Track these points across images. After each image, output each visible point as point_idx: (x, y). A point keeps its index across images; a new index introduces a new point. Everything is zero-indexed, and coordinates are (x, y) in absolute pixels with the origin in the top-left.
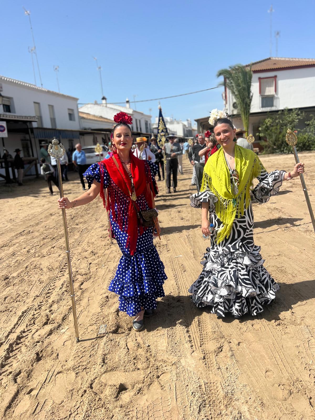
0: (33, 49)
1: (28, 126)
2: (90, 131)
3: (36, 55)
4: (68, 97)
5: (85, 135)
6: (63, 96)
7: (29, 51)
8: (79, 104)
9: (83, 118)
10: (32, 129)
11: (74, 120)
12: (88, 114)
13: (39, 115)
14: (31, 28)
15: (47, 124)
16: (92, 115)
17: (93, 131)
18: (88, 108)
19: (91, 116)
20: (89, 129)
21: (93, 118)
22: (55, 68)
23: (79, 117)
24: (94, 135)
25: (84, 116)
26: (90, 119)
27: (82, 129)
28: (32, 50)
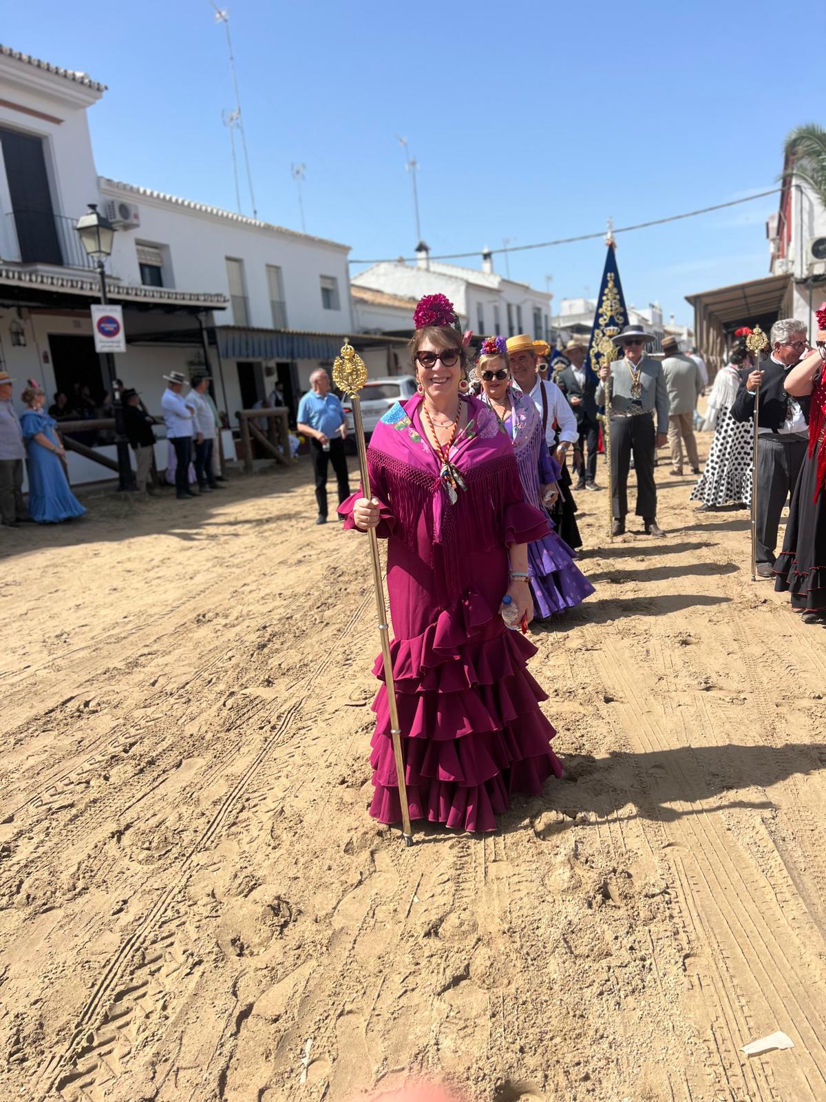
0: (235, 115)
1: (200, 323)
2: (378, 337)
3: (242, 132)
4: (322, 243)
5: (366, 349)
6: (309, 240)
7: (225, 123)
8: (351, 262)
9: (363, 302)
10: (212, 331)
11: (338, 308)
12: (378, 291)
13: (238, 293)
14: (232, 58)
15: (262, 319)
16: (388, 295)
17: (386, 338)
18: (378, 276)
19: (386, 296)
20: (376, 331)
21: (390, 302)
22: (295, 172)
23: (351, 298)
24: (388, 349)
25: (367, 296)
26: (380, 305)
27: (358, 333)
28: (232, 119)
